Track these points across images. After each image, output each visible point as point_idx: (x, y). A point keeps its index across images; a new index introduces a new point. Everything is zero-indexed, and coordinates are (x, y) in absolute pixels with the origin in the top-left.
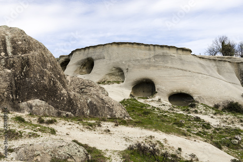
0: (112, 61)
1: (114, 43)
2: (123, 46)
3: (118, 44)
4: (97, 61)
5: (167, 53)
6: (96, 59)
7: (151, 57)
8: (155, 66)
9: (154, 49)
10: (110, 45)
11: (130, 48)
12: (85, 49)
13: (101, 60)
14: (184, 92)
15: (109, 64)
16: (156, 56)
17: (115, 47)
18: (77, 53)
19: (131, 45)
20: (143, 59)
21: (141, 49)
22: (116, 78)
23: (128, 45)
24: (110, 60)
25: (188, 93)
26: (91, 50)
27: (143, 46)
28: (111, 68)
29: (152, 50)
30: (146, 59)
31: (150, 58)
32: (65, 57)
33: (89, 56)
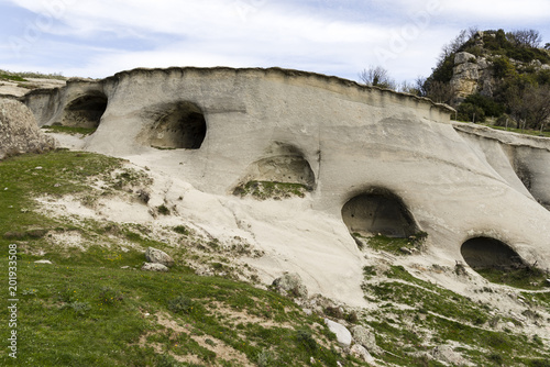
0: (272, 124)
1: (276, 70)
2: (300, 81)
3: (287, 73)
4: (219, 117)
5: (413, 116)
6: (214, 111)
7: (376, 122)
8: (391, 150)
9: (382, 100)
10: (262, 74)
11: (322, 92)
12: (167, 72)
13: (235, 117)
14: (489, 234)
15: (263, 130)
16: (388, 121)
17: (276, 82)
18: (139, 79)
19: (322, 83)
20: (356, 128)
21: (349, 99)
22: (278, 171)
23: (313, 80)
24: (264, 118)
25: (499, 237)
26: (190, 78)
27: (354, 90)
28: (267, 143)
29: (378, 102)
30: (365, 127)
31: (374, 126)
32: (87, 85)
33: (187, 96)
